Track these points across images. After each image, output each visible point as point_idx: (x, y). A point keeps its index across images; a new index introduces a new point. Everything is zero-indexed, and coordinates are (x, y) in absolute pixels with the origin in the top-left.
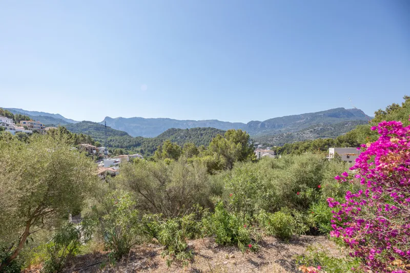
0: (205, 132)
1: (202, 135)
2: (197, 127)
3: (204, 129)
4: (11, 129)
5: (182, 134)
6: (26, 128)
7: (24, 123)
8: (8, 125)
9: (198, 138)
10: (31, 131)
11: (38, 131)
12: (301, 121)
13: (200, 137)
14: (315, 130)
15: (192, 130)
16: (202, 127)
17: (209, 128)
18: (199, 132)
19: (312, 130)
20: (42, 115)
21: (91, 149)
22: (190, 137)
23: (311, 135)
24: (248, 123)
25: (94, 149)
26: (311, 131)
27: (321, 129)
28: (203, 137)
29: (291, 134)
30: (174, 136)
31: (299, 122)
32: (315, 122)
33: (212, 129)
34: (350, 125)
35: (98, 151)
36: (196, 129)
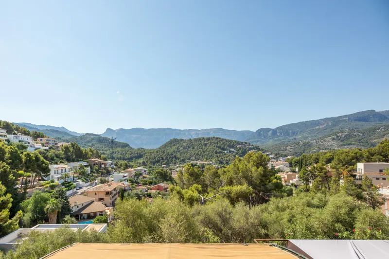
0: (209, 141)
1: (206, 145)
2: (200, 136)
3: (208, 139)
4: (31, 147)
5: (185, 144)
6: (43, 145)
7: (41, 140)
8: (29, 143)
9: (202, 148)
10: (47, 148)
11: (53, 147)
12: (321, 127)
13: (204, 147)
14: (338, 136)
15: (195, 140)
16: (206, 137)
17: (214, 137)
18: (202, 142)
19: (335, 137)
20: (49, 129)
21: (100, 164)
22: (193, 148)
23: (334, 143)
24: (257, 131)
25: (103, 164)
26: (333, 139)
27: (346, 136)
28: (207, 147)
29: (309, 142)
30: (176, 147)
31: (317, 128)
32: (338, 127)
33: (217, 138)
34: (383, 130)
35: (105, 165)
36: (200, 139)
